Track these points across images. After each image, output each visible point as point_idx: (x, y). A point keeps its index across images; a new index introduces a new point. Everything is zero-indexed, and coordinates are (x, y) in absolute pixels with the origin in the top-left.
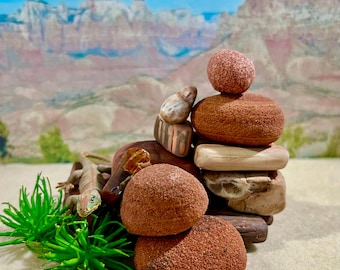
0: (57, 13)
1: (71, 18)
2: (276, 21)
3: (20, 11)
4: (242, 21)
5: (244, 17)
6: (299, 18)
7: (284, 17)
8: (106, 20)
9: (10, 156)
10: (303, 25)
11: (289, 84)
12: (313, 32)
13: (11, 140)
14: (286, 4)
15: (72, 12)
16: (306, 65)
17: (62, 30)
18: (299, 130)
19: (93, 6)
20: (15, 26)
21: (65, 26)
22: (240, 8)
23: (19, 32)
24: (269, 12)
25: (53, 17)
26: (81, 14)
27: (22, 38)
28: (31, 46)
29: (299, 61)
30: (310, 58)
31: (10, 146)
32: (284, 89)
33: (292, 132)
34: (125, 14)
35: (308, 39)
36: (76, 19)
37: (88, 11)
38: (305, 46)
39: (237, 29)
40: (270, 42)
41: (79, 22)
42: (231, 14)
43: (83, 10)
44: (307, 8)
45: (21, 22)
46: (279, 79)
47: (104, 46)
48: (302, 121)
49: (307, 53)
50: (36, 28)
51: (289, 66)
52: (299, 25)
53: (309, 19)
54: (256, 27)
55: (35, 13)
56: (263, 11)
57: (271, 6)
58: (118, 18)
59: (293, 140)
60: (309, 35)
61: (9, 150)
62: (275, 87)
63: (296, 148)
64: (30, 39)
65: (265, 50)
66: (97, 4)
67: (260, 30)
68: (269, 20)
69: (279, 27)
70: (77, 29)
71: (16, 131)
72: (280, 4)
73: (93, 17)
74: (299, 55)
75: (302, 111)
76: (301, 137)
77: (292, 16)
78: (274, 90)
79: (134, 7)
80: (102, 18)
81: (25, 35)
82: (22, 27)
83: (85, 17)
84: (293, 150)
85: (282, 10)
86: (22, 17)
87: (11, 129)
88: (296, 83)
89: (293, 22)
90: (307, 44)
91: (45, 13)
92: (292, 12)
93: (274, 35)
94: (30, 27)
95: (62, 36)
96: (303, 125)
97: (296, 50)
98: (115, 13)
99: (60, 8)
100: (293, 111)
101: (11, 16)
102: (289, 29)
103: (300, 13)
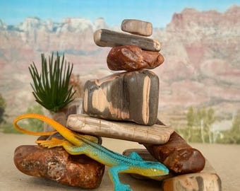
0: (46, 26)
1: (55, 29)
2: (192, 35)
3: (22, 24)
4: (170, 34)
5: (171, 32)
6: (208, 33)
7: (198, 32)
8: (77, 31)
9: (5, 123)
10: (211, 38)
11: (203, 78)
12: (218, 43)
13: (7, 111)
14: (199, 24)
15: (56, 25)
16: (214, 65)
17: (48, 37)
18: (211, 111)
19: (69, 22)
20: (18, 33)
21: (51, 34)
22: (168, 26)
23: (20, 37)
24: (188, 29)
25: (43, 28)
26: (61, 27)
27: (22, 41)
28: (27, 47)
29: (209, 62)
30: (217, 60)
31: (6, 116)
32: (199, 81)
33: (207, 113)
34: (90, 27)
35: (216, 47)
36: (58, 30)
37: (66, 25)
38: (213, 52)
39: (166, 39)
40: (189, 49)
41: (60, 32)
42: (162, 29)
43: (63, 24)
44: (213, 26)
45: (22, 31)
46: (196, 74)
47: (75, 48)
48: (213, 104)
49: (214, 57)
50: (32, 34)
51: (202, 65)
52: (209, 38)
53: (215, 34)
54: (179, 39)
55: (32, 25)
56: (183, 28)
57: (189, 24)
58: (86, 30)
59: (207, 118)
60: (216, 44)
61: (5, 118)
62: (193, 80)
63: (210, 124)
64: (27, 42)
65: (185, 54)
66: (73, 20)
67: (182, 41)
68: (188, 34)
69: (195, 39)
70: (58, 36)
71: (11, 104)
72: (195, 24)
73: (70, 29)
74: (209, 58)
75: (213, 98)
76: (213, 116)
77: (203, 32)
78: (193, 82)
79: (97, 24)
80: (75, 29)
81: (24, 39)
82: (22, 34)
83: (64, 29)
84: (208, 125)
85: (197, 28)
86: (23, 27)
87: (8, 103)
88: (207, 77)
89: (204, 36)
90: (215, 51)
91: (38, 26)
92: (203, 29)
93: (192, 45)
94: (27, 34)
95: (48, 41)
96: (214, 107)
97: (207, 54)
98: (84, 26)
99: (48, 22)
100: (207, 97)
101: (16, 27)
102: (201, 40)
103: (209, 30)
